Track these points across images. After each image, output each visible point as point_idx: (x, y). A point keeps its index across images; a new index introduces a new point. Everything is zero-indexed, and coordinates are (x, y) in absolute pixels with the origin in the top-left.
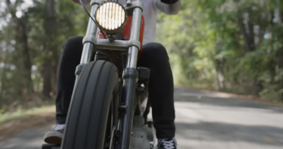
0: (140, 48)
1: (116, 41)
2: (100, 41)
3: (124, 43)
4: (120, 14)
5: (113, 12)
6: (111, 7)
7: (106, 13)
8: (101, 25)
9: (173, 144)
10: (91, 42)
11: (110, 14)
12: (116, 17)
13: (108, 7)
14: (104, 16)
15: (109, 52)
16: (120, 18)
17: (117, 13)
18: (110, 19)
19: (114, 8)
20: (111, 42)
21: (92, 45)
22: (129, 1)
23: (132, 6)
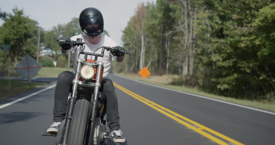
1: (89, 82)
2: (80, 83)
3: (93, 84)
4: (92, 71)
11: (87, 71)
12: (90, 73)
13: (86, 68)
14: (84, 72)
15: (85, 88)
16: (92, 73)
17: (90, 71)
18: (87, 74)
19: (89, 68)
20: (86, 83)
21: (77, 84)
22: (96, 62)
23: (97, 64)
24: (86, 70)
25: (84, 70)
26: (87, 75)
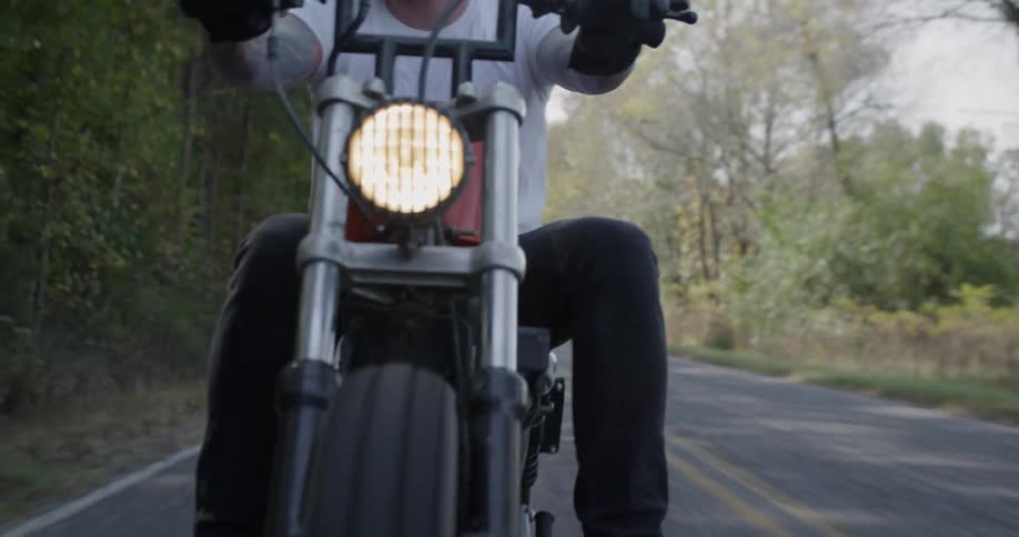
1: (428, 249)
2: (362, 254)
3: (459, 259)
4: (444, 145)
5: (418, 143)
6: (406, 125)
7: (387, 147)
8: (370, 197)
10: (330, 263)
11: (405, 153)
12: (432, 162)
13: (393, 124)
14: (381, 160)
16: (445, 163)
17: (432, 145)
18: (406, 171)
19: (418, 127)
20: (405, 254)
21: (335, 270)
22: (467, 89)
23: (479, 106)
24: (393, 142)
25: (380, 142)
26: (406, 181)
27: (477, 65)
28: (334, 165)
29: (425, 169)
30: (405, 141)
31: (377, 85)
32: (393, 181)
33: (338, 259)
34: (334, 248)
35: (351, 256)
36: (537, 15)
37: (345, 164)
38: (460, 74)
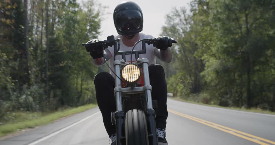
0: (152, 90)
1: (135, 87)
2: (125, 89)
3: (141, 88)
4: (137, 70)
5: (133, 70)
6: (130, 68)
7: (128, 72)
8: (126, 80)
9: (163, 133)
10: (120, 92)
11: (131, 72)
12: (135, 73)
13: (128, 68)
14: (127, 74)
15: (132, 96)
16: (137, 73)
17: (135, 70)
18: (131, 75)
19: (132, 68)
20: (132, 89)
21: (121, 93)
22: (138, 59)
23: (141, 62)
24: (129, 71)
25: (127, 71)
26: (131, 77)
27: (140, 55)
28: (119, 76)
29: (134, 75)
30: (131, 70)
31: (123, 60)
32: (129, 77)
33: (121, 91)
34: (120, 89)
35: (123, 90)
36: (149, 45)
37: (121, 75)
38: (137, 57)
